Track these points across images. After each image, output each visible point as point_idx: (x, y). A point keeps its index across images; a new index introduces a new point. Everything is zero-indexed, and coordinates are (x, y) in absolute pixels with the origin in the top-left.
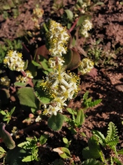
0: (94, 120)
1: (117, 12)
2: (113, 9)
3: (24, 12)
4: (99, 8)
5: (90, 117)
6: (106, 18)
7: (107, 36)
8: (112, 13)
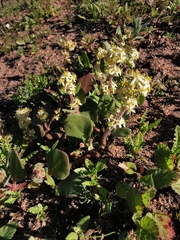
0: (152, 149)
1: (161, 46)
2: (155, 43)
3: (44, 48)
4: (139, 42)
5: (147, 147)
6: (148, 52)
7: (152, 70)
8: (155, 48)
